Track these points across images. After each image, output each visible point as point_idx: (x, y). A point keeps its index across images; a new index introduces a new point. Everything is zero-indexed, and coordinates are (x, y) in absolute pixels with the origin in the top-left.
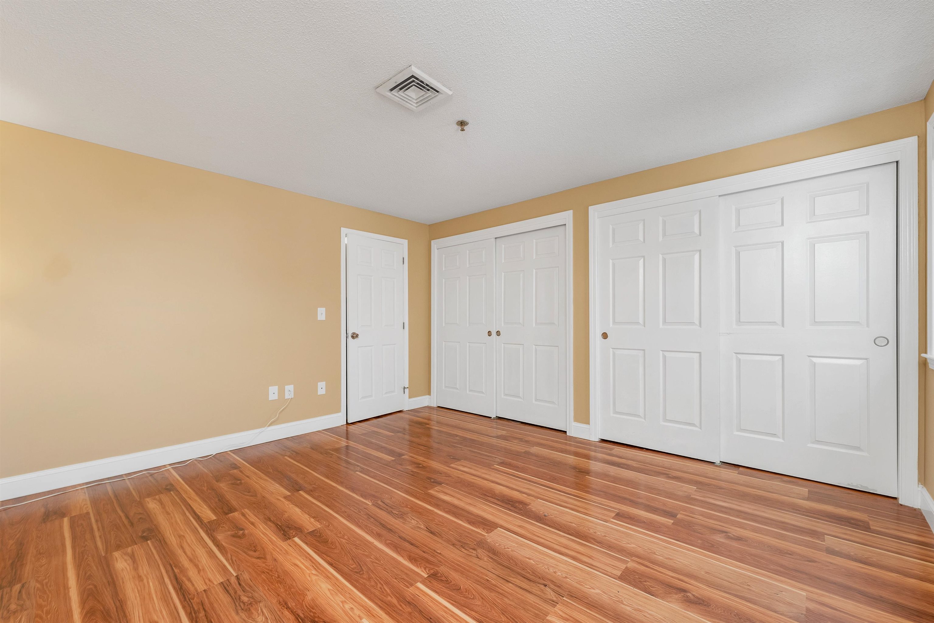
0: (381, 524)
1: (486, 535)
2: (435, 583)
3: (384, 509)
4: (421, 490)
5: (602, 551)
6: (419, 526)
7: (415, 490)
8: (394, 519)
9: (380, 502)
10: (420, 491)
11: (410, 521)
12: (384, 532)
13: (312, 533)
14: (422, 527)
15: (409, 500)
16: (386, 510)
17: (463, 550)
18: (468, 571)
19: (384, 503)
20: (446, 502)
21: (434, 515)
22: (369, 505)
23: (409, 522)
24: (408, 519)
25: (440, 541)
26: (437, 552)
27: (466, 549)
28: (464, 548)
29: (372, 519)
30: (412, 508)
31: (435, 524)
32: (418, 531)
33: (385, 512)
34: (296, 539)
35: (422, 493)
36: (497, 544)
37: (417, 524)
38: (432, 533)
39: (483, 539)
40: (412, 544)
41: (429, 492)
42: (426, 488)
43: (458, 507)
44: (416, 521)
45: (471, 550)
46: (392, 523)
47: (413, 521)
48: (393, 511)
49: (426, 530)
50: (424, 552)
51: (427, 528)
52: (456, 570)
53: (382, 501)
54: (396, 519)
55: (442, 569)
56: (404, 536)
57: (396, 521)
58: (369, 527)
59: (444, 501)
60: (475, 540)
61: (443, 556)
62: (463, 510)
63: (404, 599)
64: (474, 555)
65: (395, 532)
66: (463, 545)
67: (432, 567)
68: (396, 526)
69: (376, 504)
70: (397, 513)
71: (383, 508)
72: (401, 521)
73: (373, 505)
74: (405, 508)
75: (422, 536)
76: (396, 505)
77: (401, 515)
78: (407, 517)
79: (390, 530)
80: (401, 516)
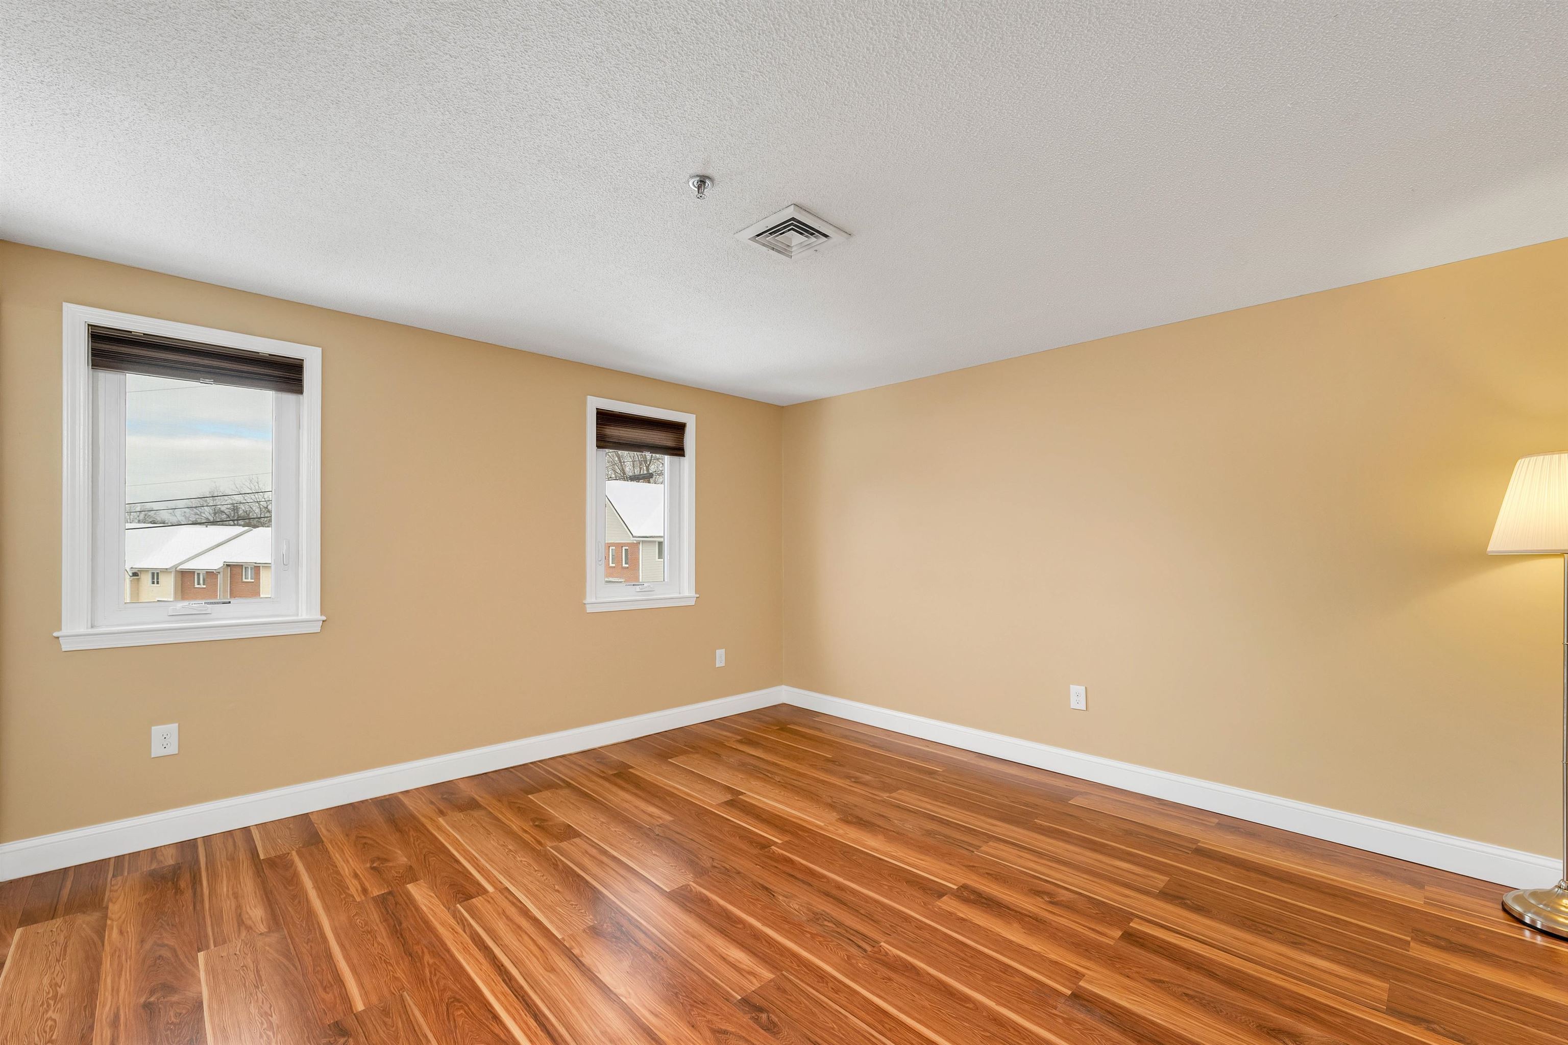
0: (845, 904)
1: (691, 883)
2: (763, 842)
3: (852, 932)
4: (790, 981)
5: (565, 858)
6: (785, 899)
7: (802, 981)
8: (828, 911)
9: (869, 948)
10: (792, 977)
11: (801, 908)
12: (835, 892)
13: (940, 895)
14: (781, 898)
15: (811, 952)
16: (849, 929)
17: (728, 867)
18: (728, 849)
19: (859, 947)
20: (738, 943)
21: (762, 916)
22: (884, 942)
23: (802, 906)
24: (805, 911)
25: (755, 878)
26: (760, 866)
27: (724, 867)
28: (726, 869)
29: (862, 911)
30: (803, 932)
31: (761, 901)
32: (786, 891)
33: (846, 924)
34: (955, 887)
35: (787, 971)
36: (683, 871)
37: (789, 902)
38: (767, 889)
39: (698, 878)
40: (792, 876)
41: (773, 973)
42: (779, 988)
43: (718, 930)
44: (791, 907)
45: (719, 866)
46: (829, 904)
47: (797, 907)
48: (834, 926)
49: (774, 892)
50: (776, 867)
51: (774, 895)
52: (740, 850)
53: (865, 951)
54: (823, 911)
55: (755, 851)
56: (805, 887)
57: (823, 908)
58: (860, 900)
59: (742, 945)
60: (709, 876)
61: (753, 862)
62: (711, 925)
63: (792, 834)
64: (717, 861)
65: (819, 891)
66: (726, 872)
67: (766, 854)
68: (821, 901)
69: (874, 944)
70: (826, 923)
71: (854, 933)
72: (815, 908)
73: (878, 942)
74: (815, 932)
75: (780, 886)
76: (832, 941)
77: (818, 919)
78: (807, 914)
79: (827, 894)
80: (817, 917)
